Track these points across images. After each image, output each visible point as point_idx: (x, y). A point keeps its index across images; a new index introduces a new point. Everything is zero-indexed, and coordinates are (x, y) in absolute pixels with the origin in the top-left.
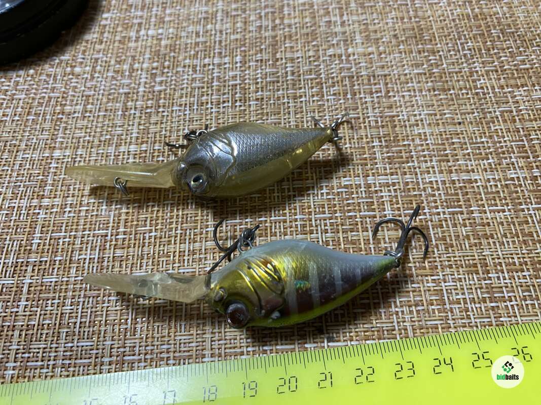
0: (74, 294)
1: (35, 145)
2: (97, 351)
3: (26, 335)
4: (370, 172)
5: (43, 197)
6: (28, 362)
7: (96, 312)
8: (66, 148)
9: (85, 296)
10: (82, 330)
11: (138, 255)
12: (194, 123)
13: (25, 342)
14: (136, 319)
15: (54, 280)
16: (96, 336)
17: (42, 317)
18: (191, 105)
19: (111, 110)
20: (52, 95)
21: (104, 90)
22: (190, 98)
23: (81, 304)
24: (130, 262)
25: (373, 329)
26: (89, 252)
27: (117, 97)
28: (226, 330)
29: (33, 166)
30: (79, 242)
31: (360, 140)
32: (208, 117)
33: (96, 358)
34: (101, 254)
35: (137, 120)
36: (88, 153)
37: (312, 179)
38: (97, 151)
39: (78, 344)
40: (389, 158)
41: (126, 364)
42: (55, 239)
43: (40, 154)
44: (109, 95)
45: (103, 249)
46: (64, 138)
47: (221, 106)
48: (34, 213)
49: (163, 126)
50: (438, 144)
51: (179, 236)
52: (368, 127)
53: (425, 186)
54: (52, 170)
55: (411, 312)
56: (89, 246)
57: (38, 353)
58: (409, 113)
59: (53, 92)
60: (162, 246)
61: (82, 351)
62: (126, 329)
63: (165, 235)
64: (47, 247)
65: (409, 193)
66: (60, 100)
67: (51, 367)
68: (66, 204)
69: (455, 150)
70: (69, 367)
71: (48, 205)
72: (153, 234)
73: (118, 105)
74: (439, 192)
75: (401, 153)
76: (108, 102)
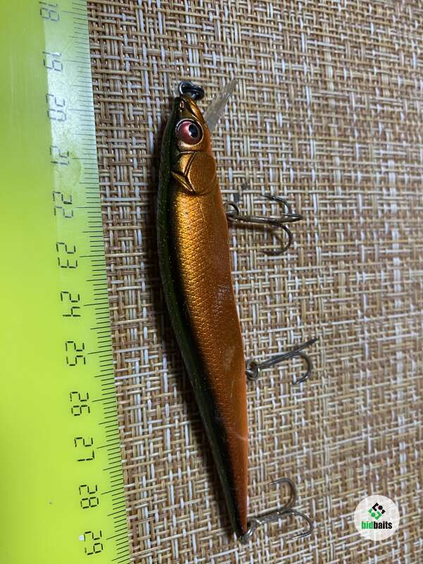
4: (404, 262)
25: (247, 245)
40: (418, 284)
60: (327, 16)
63: (339, 21)
65: (383, 302)
72: (339, 8)
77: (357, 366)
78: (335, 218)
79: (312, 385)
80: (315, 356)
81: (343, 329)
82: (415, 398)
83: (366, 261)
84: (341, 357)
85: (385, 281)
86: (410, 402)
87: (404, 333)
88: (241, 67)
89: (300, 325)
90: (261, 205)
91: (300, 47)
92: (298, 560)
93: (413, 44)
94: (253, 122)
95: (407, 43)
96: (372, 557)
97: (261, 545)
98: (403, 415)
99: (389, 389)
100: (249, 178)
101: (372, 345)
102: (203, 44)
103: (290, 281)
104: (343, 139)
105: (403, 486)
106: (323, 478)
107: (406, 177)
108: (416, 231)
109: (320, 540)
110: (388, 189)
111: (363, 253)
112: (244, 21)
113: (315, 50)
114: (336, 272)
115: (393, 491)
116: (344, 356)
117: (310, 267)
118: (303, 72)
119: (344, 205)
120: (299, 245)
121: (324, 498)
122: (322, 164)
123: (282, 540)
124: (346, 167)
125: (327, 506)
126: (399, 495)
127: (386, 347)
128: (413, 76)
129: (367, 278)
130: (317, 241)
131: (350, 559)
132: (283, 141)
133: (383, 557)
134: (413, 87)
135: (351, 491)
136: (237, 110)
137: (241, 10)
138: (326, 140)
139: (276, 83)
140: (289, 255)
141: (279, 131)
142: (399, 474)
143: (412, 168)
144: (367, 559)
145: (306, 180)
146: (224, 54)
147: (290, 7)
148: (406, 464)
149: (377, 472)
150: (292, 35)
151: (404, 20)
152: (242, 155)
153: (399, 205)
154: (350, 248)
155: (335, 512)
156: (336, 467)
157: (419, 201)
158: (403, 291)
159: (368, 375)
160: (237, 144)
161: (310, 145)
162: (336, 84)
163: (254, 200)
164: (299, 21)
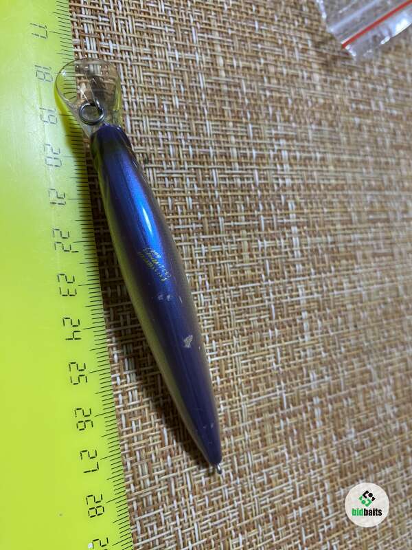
28: (140, 67)
31: (330, 223)
37: (291, 171)
50: (334, 302)
52: (343, 232)
58: (360, 276)
60: (215, 14)
63: (226, 18)
65: (285, 267)
69: (330, 319)
72: (225, 6)
74: (289, 297)
75: (323, 263)
77: (266, 325)
78: (234, 191)
79: (225, 345)
80: (225, 317)
81: (249, 292)
82: (324, 354)
83: (266, 229)
84: (249, 317)
85: (285, 247)
86: (319, 359)
87: (307, 294)
88: (137, 55)
89: (209, 289)
90: (164, 178)
91: (191, 39)
92: (224, 516)
93: (295, 40)
94: (151, 104)
95: (289, 39)
96: (297, 509)
97: (186, 504)
98: (314, 371)
99: (298, 347)
100: (150, 154)
101: (278, 306)
102: (99, 33)
103: (196, 248)
104: (236, 120)
105: (320, 438)
106: (242, 435)
107: (298, 154)
108: (311, 203)
109: (244, 495)
110: (282, 165)
111: (263, 222)
112: (137, 15)
113: (205, 42)
114: (239, 240)
115: (311, 444)
116: (252, 317)
117: (214, 235)
118: (196, 61)
119: (242, 179)
120: (203, 216)
121: (245, 454)
122: (219, 142)
123: (206, 498)
124: (241, 145)
125: (248, 462)
126: (317, 447)
127: (292, 308)
128: (297, 67)
129: (268, 245)
130: (219, 212)
131: (275, 513)
132: (180, 121)
133: (307, 509)
134: (297, 76)
135: (271, 446)
136: (135, 94)
137: (134, 5)
138: (221, 121)
139: (171, 70)
140: (194, 225)
141: (177, 112)
142: (315, 427)
143: (303, 147)
144: (292, 511)
145: (204, 157)
146: (120, 42)
147: (180, 4)
148: (320, 418)
149: (294, 427)
150: (183, 28)
151: (284, 19)
152: (142, 132)
153: (292, 179)
154: (250, 218)
155: (257, 468)
156: (254, 424)
157: (311, 175)
158: (303, 256)
159: (277, 334)
160: (136, 123)
161: (206, 125)
162: (226, 71)
163: (157, 174)
164: (189, 16)
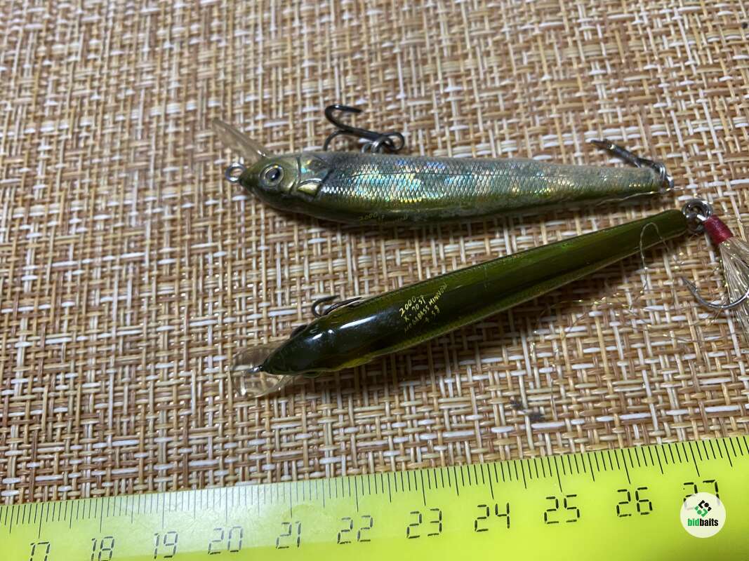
0: (98, 361)
1: (10, 116)
2: (146, 454)
3: (30, 432)
4: (589, 123)
5: (32, 202)
6: (37, 475)
7: (137, 390)
8: (62, 116)
9: (117, 365)
10: (118, 420)
11: (198, 291)
12: (274, 56)
13: (30, 443)
14: (204, 398)
15: (65, 340)
16: (141, 429)
17: (51, 402)
18: (266, 24)
19: (131, 45)
20: (29, 27)
21: (115, 11)
22: (263, 13)
23: (112, 378)
24: (186, 303)
25: (607, 397)
26: (116, 290)
27: (139, 23)
28: (357, 410)
29: (10, 151)
30: (99, 275)
31: (568, 68)
32: (297, 44)
33: (145, 465)
34: (136, 292)
35: (175, 60)
36: (99, 123)
37: (488, 141)
38: (114, 116)
39: (115, 444)
40: (621, 95)
41: (194, 473)
42: (59, 272)
43: (19, 130)
44: (125, 18)
45: (138, 284)
46: (56, 100)
47: (317, 22)
48: (21, 231)
49: (221, 65)
50: (708, 66)
51: (263, 254)
52: (580, 44)
53: (688, 141)
54: (43, 156)
55: (673, 365)
56: (116, 280)
57: (52, 460)
58: (652, 13)
59: (31, 22)
60: (236, 274)
61: (121, 454)
62: (189, 415)
63: (240, 254)
64: (47, 287)
65: (660, 157)
66: (43, 34)
67: (74, 482)
68: (71, 213)
69: (740, 75)
70: (103, 481)
71: (42, 216)
72: (220, 254)
73: (141, 35)
74: (713, 152)
75: (641, 85)
76: (124, 32)
87: (703, 116)
88: (336, 416)
90: (540, 375)
91: (288, 318)
93: (252, 127)
100: (504, 397)
101: (732, 173)
103: (652, 320)
107: (456, 127)
112: (267, 413)
113: (290, 292)
127: (731, 146)
128: (299, 124)
134: (316, 124)
136: (404, 421)
140: (612, 324)
146: (320, 445)
152: (469, 410)
158: (635, 122)
